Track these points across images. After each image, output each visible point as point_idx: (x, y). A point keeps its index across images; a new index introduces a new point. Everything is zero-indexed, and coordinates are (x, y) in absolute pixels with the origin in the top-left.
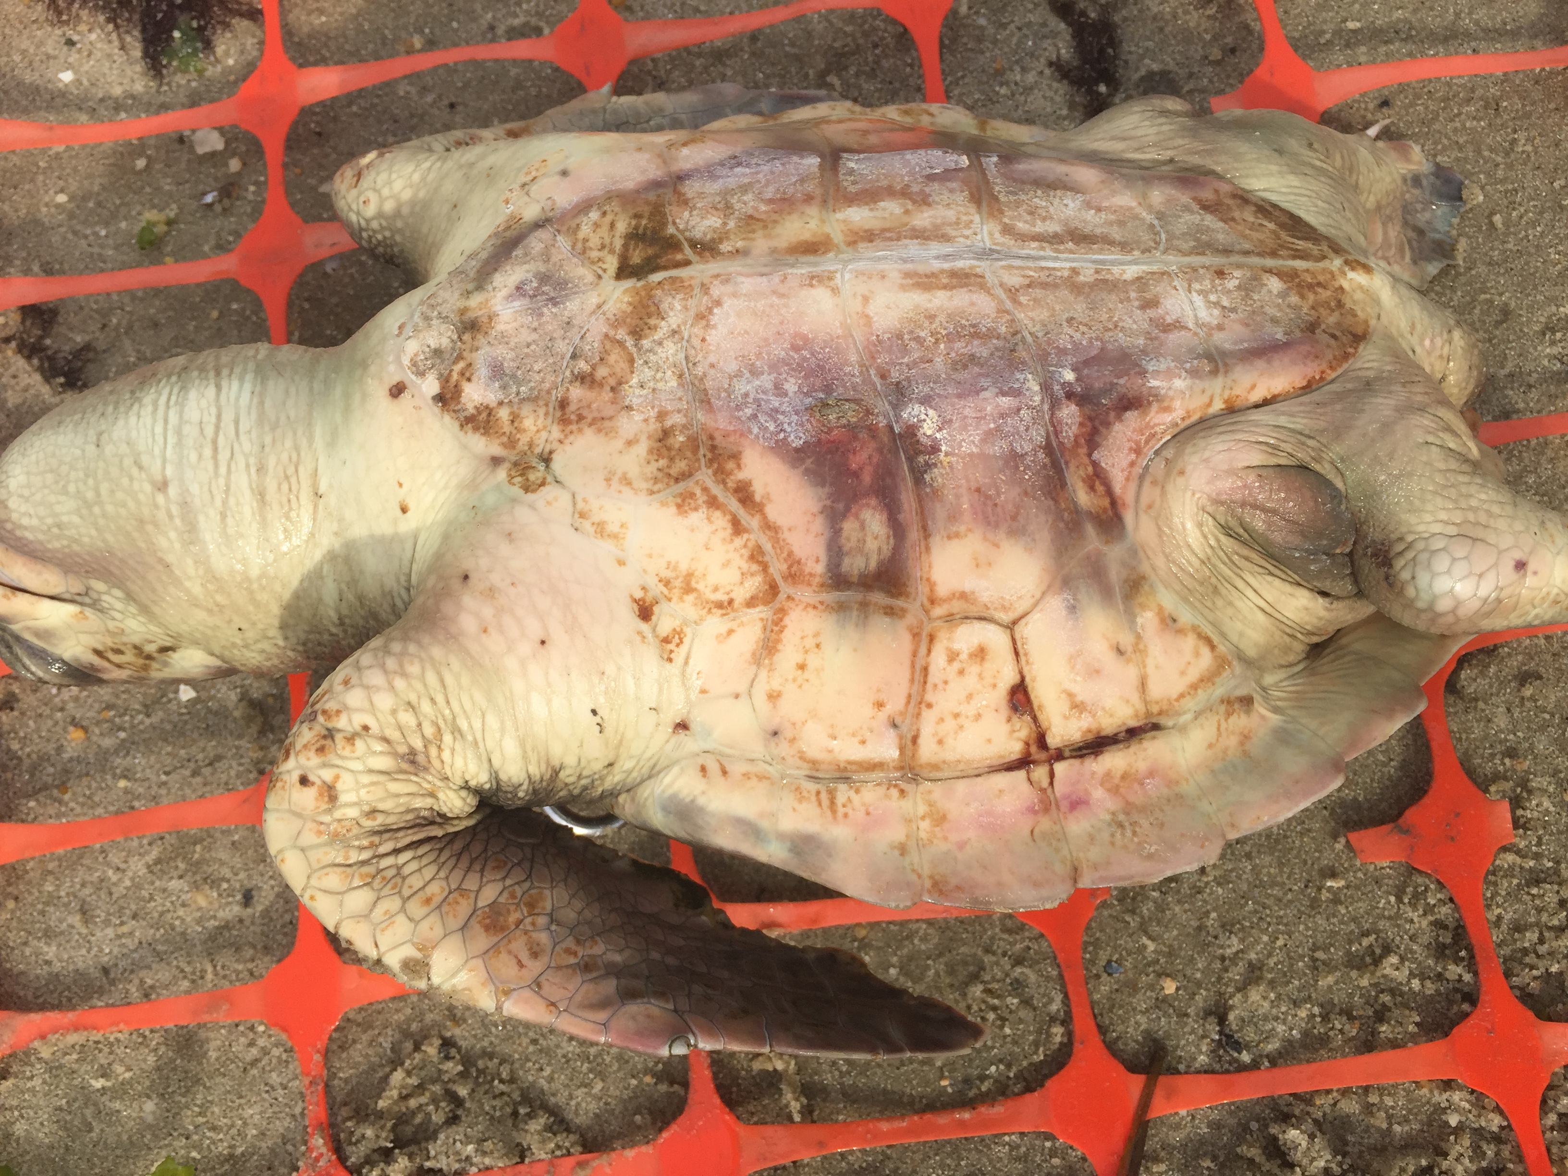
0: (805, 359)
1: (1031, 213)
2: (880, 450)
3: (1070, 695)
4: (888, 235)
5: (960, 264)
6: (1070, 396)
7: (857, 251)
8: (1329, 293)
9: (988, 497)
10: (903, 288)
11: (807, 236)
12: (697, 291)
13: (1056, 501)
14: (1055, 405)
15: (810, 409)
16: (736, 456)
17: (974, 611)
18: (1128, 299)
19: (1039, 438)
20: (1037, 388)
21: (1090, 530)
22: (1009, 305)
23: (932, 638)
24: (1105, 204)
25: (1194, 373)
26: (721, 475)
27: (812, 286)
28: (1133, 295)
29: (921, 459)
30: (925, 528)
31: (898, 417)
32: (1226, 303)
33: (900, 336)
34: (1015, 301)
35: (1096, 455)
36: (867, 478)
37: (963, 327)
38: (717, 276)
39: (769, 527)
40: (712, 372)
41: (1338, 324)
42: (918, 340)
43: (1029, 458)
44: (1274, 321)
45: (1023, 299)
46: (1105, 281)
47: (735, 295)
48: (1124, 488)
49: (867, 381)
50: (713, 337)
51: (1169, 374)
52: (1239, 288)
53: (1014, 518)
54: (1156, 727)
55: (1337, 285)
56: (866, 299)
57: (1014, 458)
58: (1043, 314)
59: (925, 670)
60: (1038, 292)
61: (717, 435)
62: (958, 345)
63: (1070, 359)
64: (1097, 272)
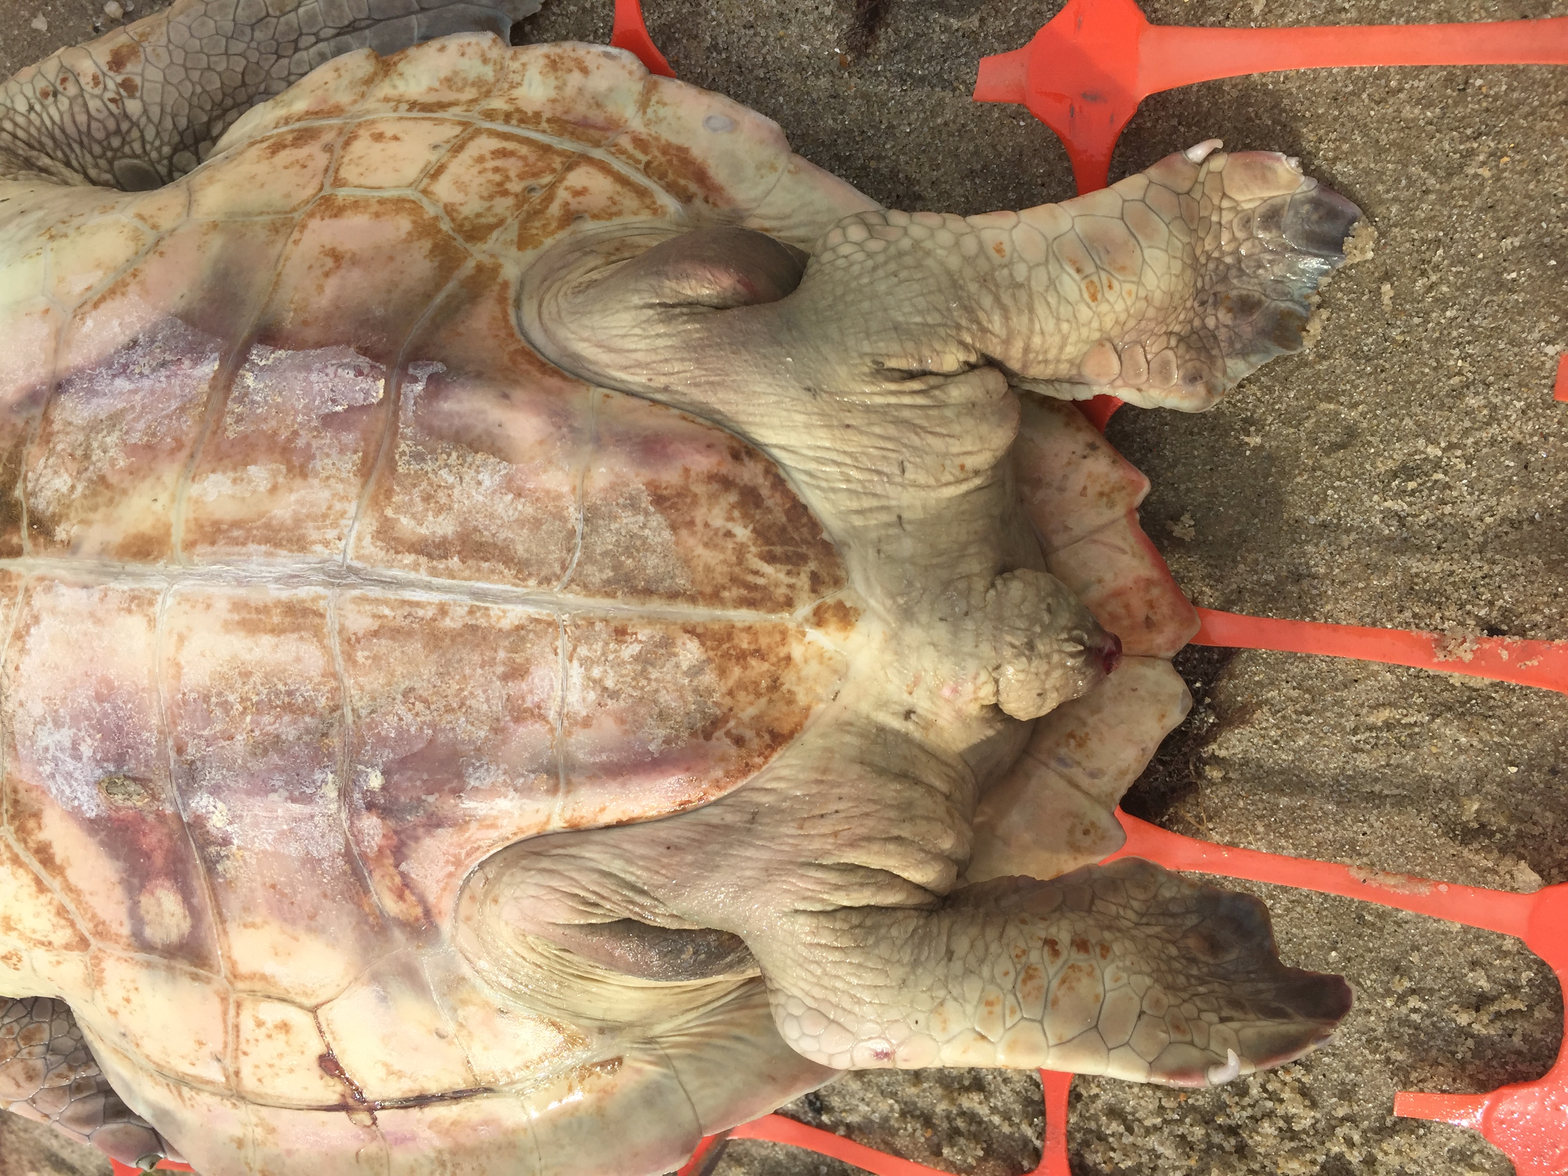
0: (106, 715)
1: (427, 498)
2: (170, 836)
3: (386, 1065)
4: (236, 533)
5: (304, 592)
6: (370, 806)
7: (190, 561)
8: (765, 666)
9: (283, 895)
10: (227, 627)
11: (146, 526)
12: (20, 598)
13: (360, 906)
14: (354, 813)
15: (98, 783)
16: (37, 815)
17: (273, 992)
18: (492, 662)
19: (337, 844)
20: (334, 794)
21: (398, 935)
22: (340, 664)
23: (239, 1005)
24: (531, 485)
25: (525, 791)
26: (22, 832)
27: (129, 611)
28: (502, 655)
29: (213, 850)
30: (220, 914)
31: (186, 805)
32: (610, 683)
33: (206, 698)
34: (350, 658)
35: (404, 867)
36: (159, 859)
37: (278, 694)
38: (41, 579)
39: (69, 888)
40: (20, 711)
41: (758, 718)
42: (225, 706)
43: (326, 865)
44: (662, 716)
45: (360, 656)
46: (473, 629)
47: (53, 611)
48: (440, 898)
49: (162, 755)
50: (28, 664)
51: (493, 791)
52: (636, 658)
53: (312, 918)
54: (487, 1090)
55: (783, 652)
56: (181, 639)
57: (311, 862)
58: (375, 681)
59: (237, 1027)
60: (383, 645)
61: (20, 788)
62: (266, 719)
63: (387, 755)
64: (471, 612)
